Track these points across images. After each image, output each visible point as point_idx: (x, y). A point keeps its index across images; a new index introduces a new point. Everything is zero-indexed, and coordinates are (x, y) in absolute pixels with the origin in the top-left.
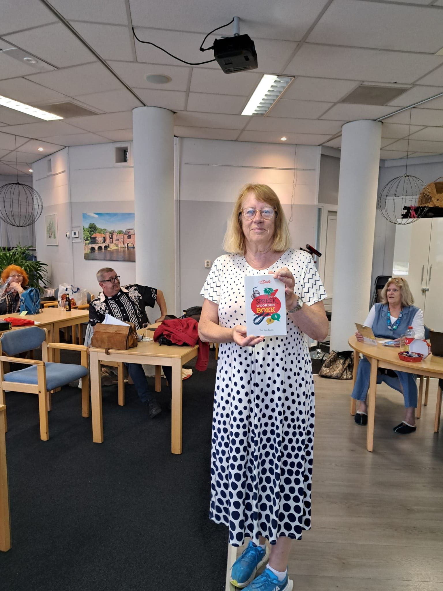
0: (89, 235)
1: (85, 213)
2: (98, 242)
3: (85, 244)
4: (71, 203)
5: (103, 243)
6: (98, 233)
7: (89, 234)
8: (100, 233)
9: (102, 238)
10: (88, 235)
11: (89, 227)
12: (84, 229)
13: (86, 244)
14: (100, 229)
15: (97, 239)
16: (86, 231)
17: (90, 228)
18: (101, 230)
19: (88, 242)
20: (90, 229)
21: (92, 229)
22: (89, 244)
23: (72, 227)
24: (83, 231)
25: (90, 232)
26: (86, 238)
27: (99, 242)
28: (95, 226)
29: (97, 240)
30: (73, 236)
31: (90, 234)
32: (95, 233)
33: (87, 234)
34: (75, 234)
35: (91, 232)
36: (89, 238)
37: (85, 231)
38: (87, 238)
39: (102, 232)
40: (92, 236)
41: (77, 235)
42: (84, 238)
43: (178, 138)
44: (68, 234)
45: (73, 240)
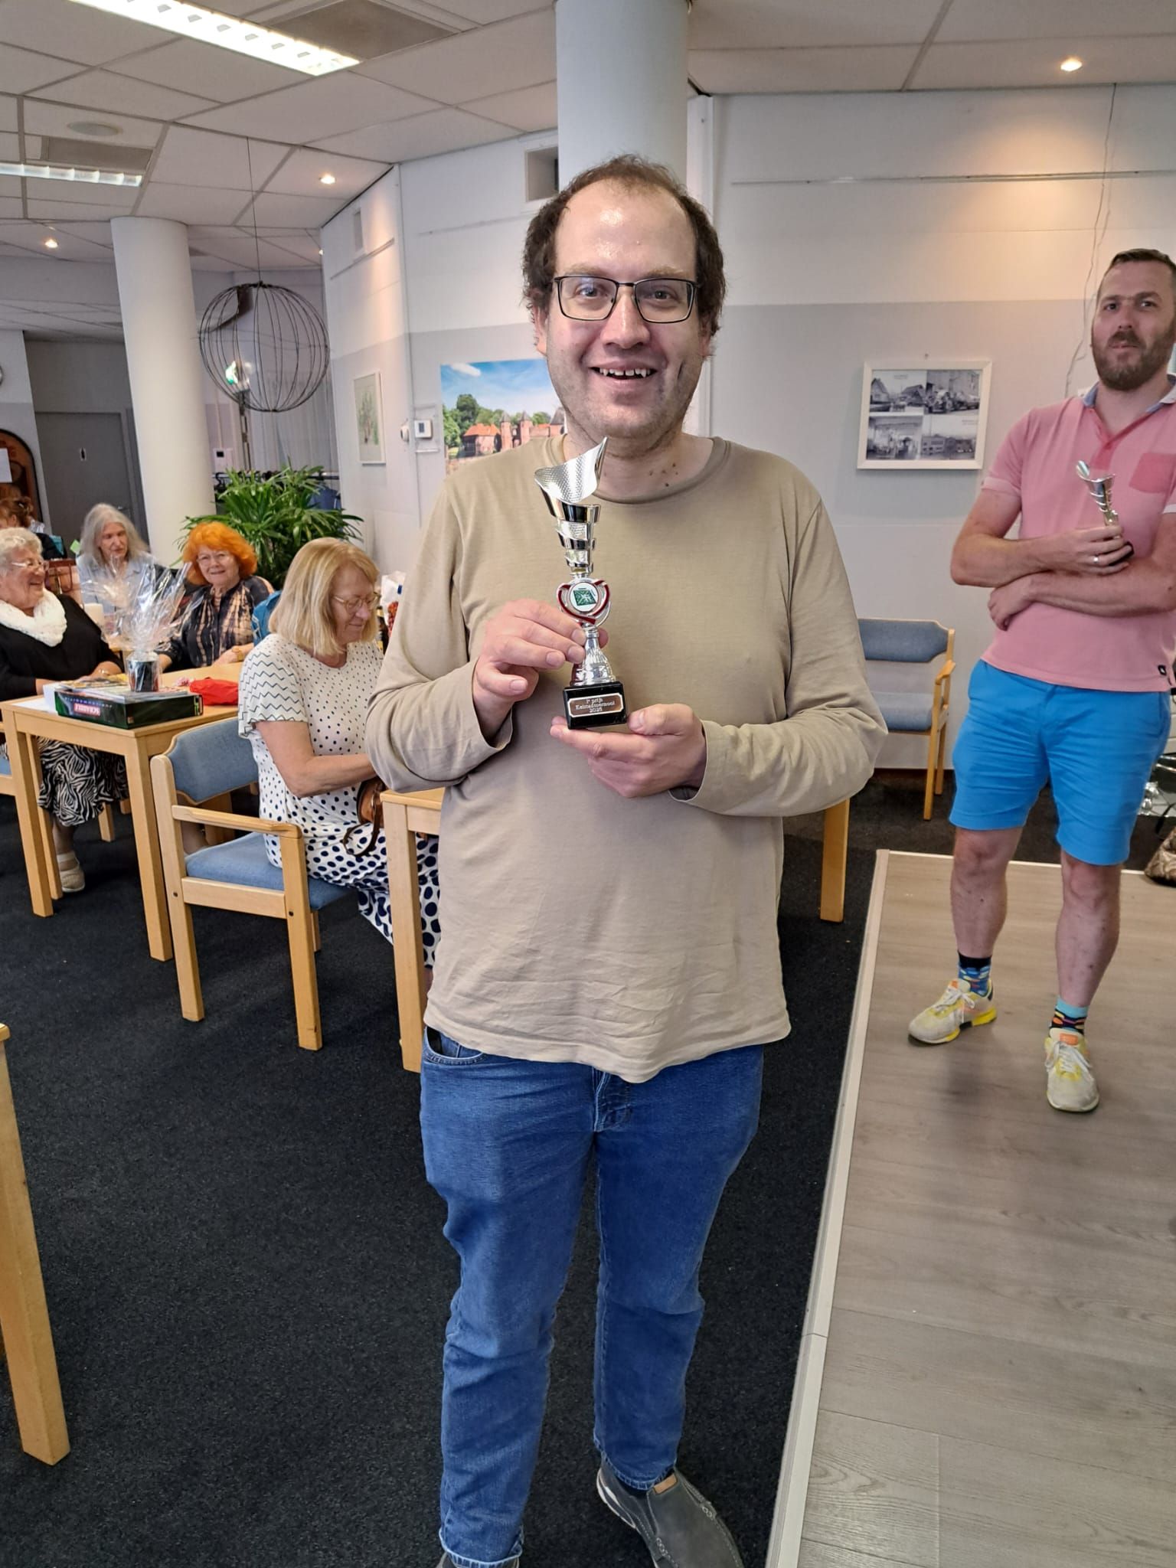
0: (459, 432)
1: (444, 364)
2: (481, 450)
3: (447, 458)
4: (410, 337)
5: (494, 452)
6: (482, 425)
7: (457, 428)
8: (486, 422)
9: (493, 439)
10: (455, 432)
11: (458, 408)
12: (444, 413)
13: (450, 457)
14: (487, 410)
15: (479, 440)
16: (451, 419)
17: (461, 408)
18: (490, 414)
19: (455, 451)
20: (461, 413)
21: (465, 413)
22: (458, 456)
23: (415, 409)
24: (442, 417)
25: (459, 420)
26: (449, 438)
27: (486, 450)
28: (474, 402)
29: (479, 445)
30: (419, 435)
31: (461, 427)
32: (475, 424)
33: (453, 429)
34: (422, 428)
35: (464, 419)
36: (458, 440)
37: (447, 418)
38: (454, 439)
39: (492, 420)
40: (466, 435)
41: (427, 433)
42: (445, 438)
43: (711, 99)
44: (405, 429)
45: (417, 448)
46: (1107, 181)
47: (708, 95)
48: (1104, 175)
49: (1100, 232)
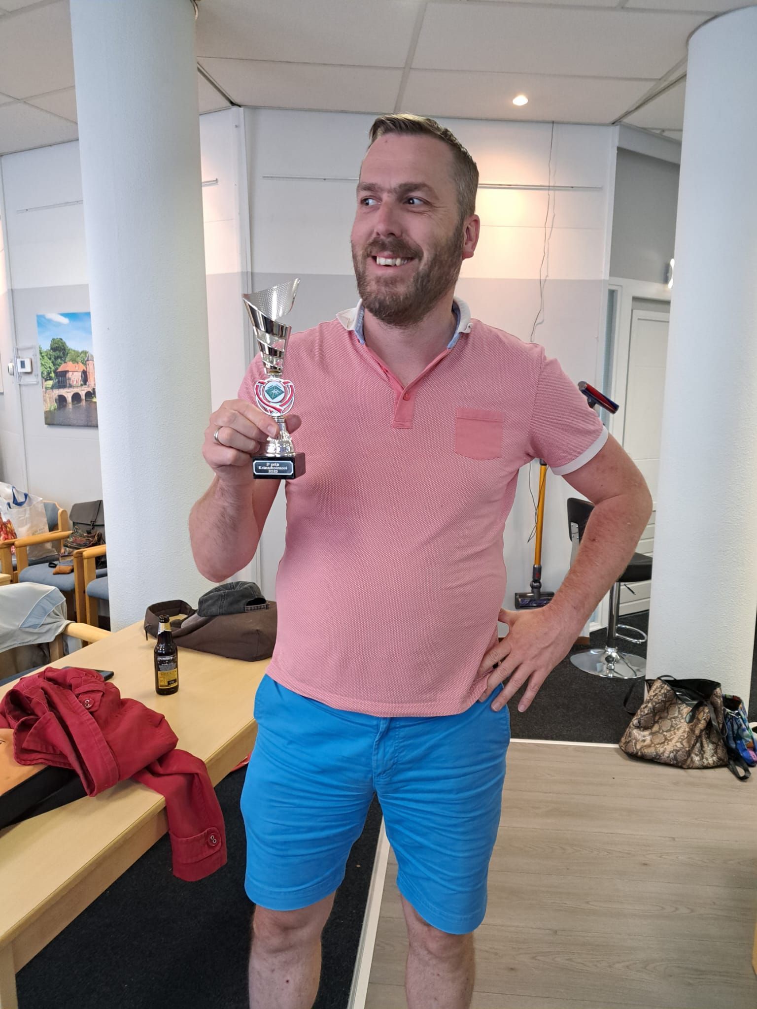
0: (53, 368)
1: (40, 314)
2: (71, 382)
3: (44, 390)
4: (12, 292)
5: (82, 385)
6: (71, 363)
7: (51, 365)
8: (74, 361)
9: (80, 374)
10: (50, 368)
11: (52, 349)
12: (41, 353)
13: (47, 388)
14: (74, 351)
15: (69, 375)
16: (46, 358)
17: (54, 349)
18: (78, 354)
19: (50, 383)
20: (54, 353)
21: (57, 353)
22: (53, 388)
23: (18, 350)
24: (39, 356)
25: (53, 359)
26: (46, 374)
27: (75, 383)
28: (64, 344)
29: (69, 379)
30: (20, 370)
31: (54, 365)
32: (65, 362)
33: (48, 365)
34: (23, 364)
35: (56, 358)
36: (53, 375)
37: (43, 356)
38: (49, 373)
39: (79, 359)
40: (58, 371)
41: (28, 369)
42: (42, 373)
43: (242, 109)
44: (11, 365)
45: (20, 381)
46: (551, 193)
47: (240, 106)
48: (549, 188)
49: (548, 230)
